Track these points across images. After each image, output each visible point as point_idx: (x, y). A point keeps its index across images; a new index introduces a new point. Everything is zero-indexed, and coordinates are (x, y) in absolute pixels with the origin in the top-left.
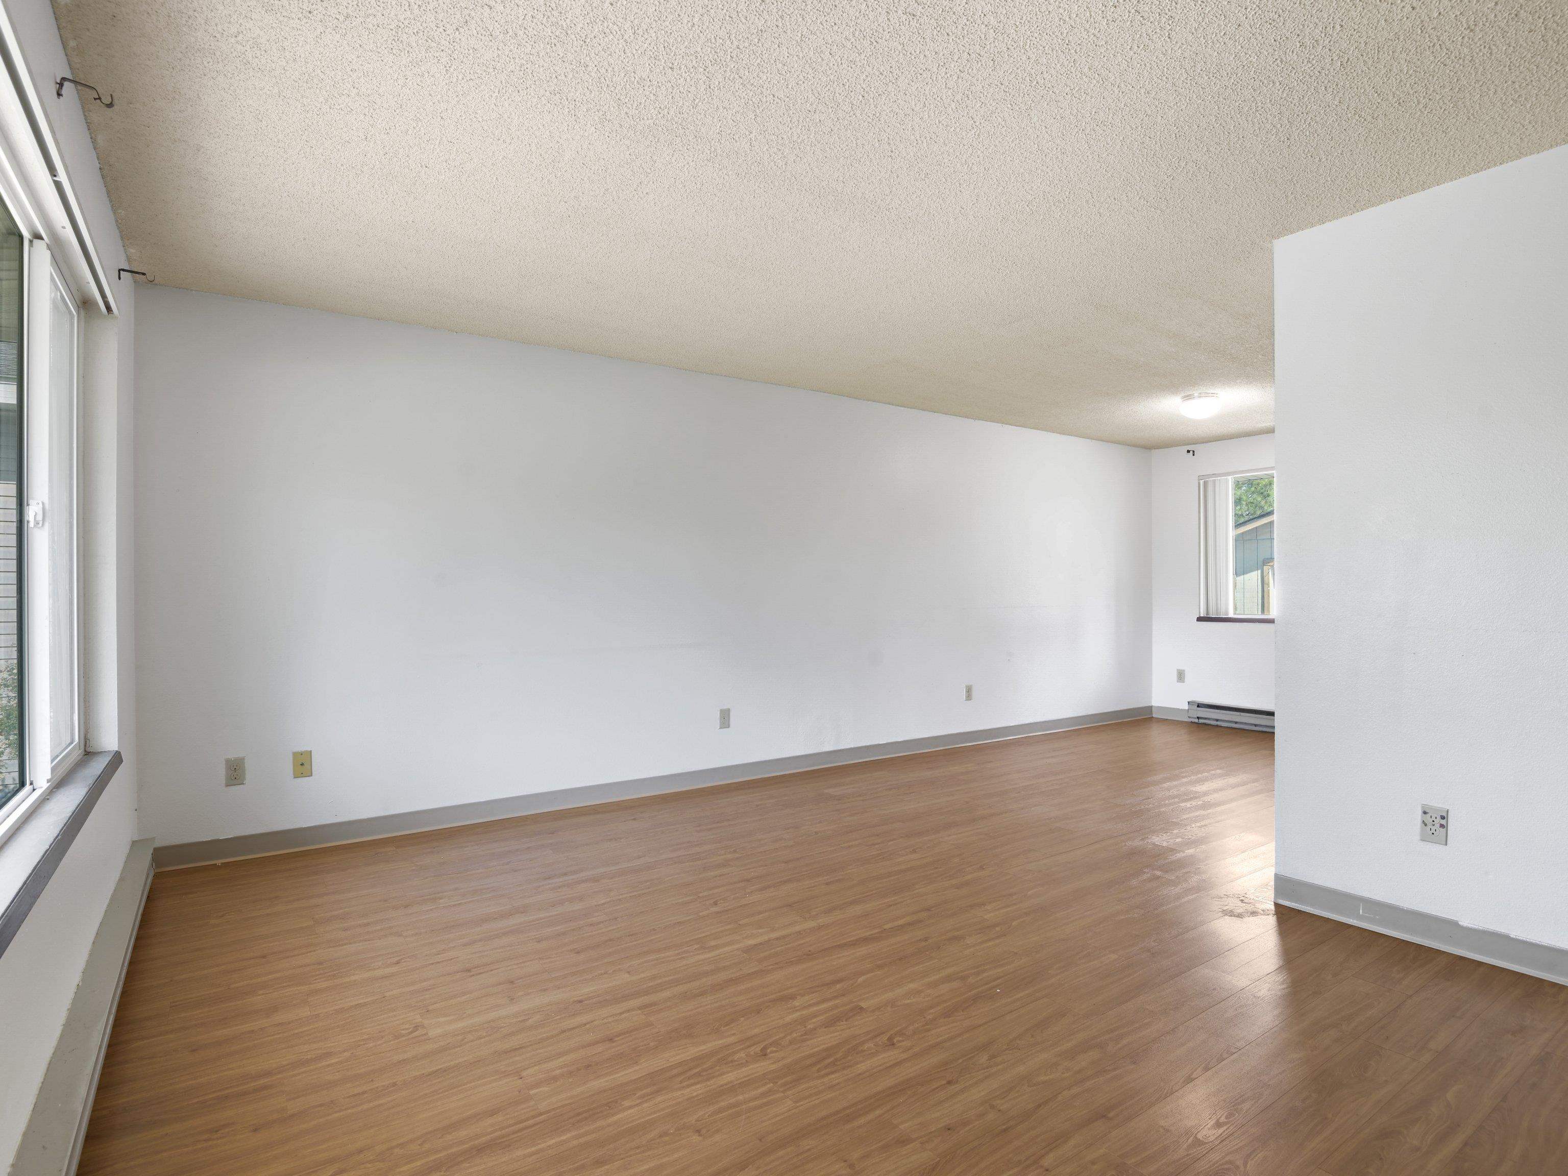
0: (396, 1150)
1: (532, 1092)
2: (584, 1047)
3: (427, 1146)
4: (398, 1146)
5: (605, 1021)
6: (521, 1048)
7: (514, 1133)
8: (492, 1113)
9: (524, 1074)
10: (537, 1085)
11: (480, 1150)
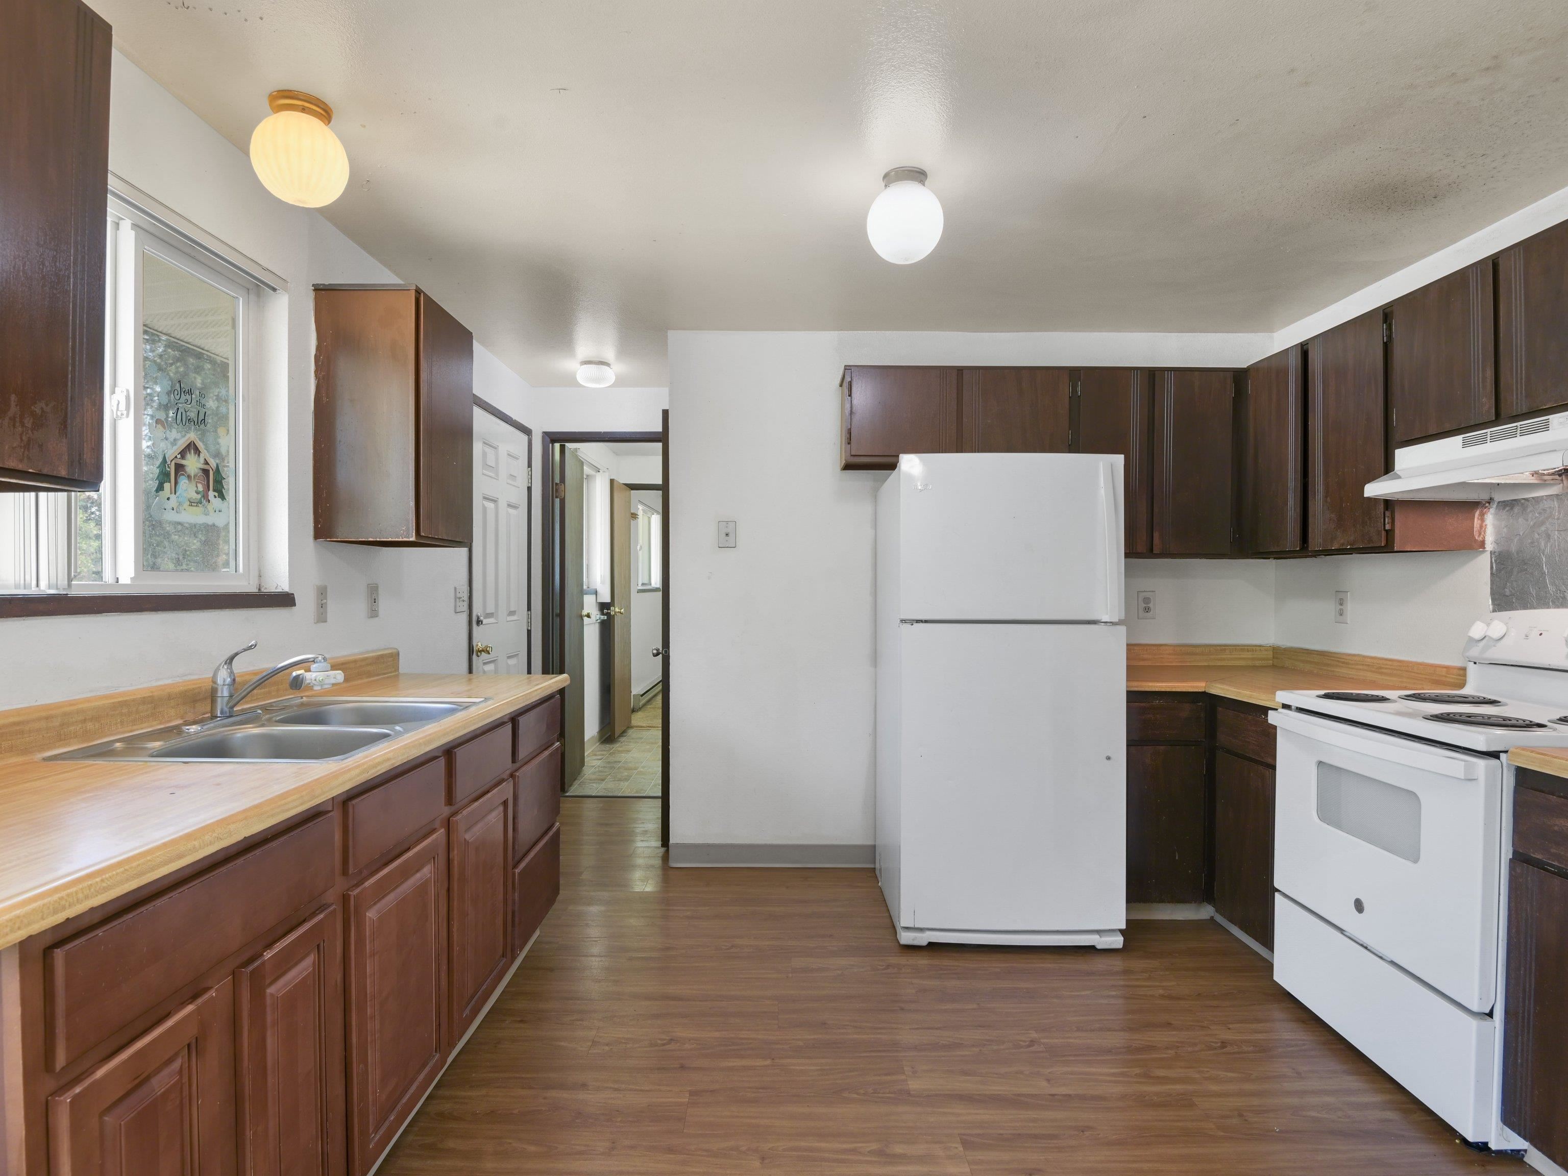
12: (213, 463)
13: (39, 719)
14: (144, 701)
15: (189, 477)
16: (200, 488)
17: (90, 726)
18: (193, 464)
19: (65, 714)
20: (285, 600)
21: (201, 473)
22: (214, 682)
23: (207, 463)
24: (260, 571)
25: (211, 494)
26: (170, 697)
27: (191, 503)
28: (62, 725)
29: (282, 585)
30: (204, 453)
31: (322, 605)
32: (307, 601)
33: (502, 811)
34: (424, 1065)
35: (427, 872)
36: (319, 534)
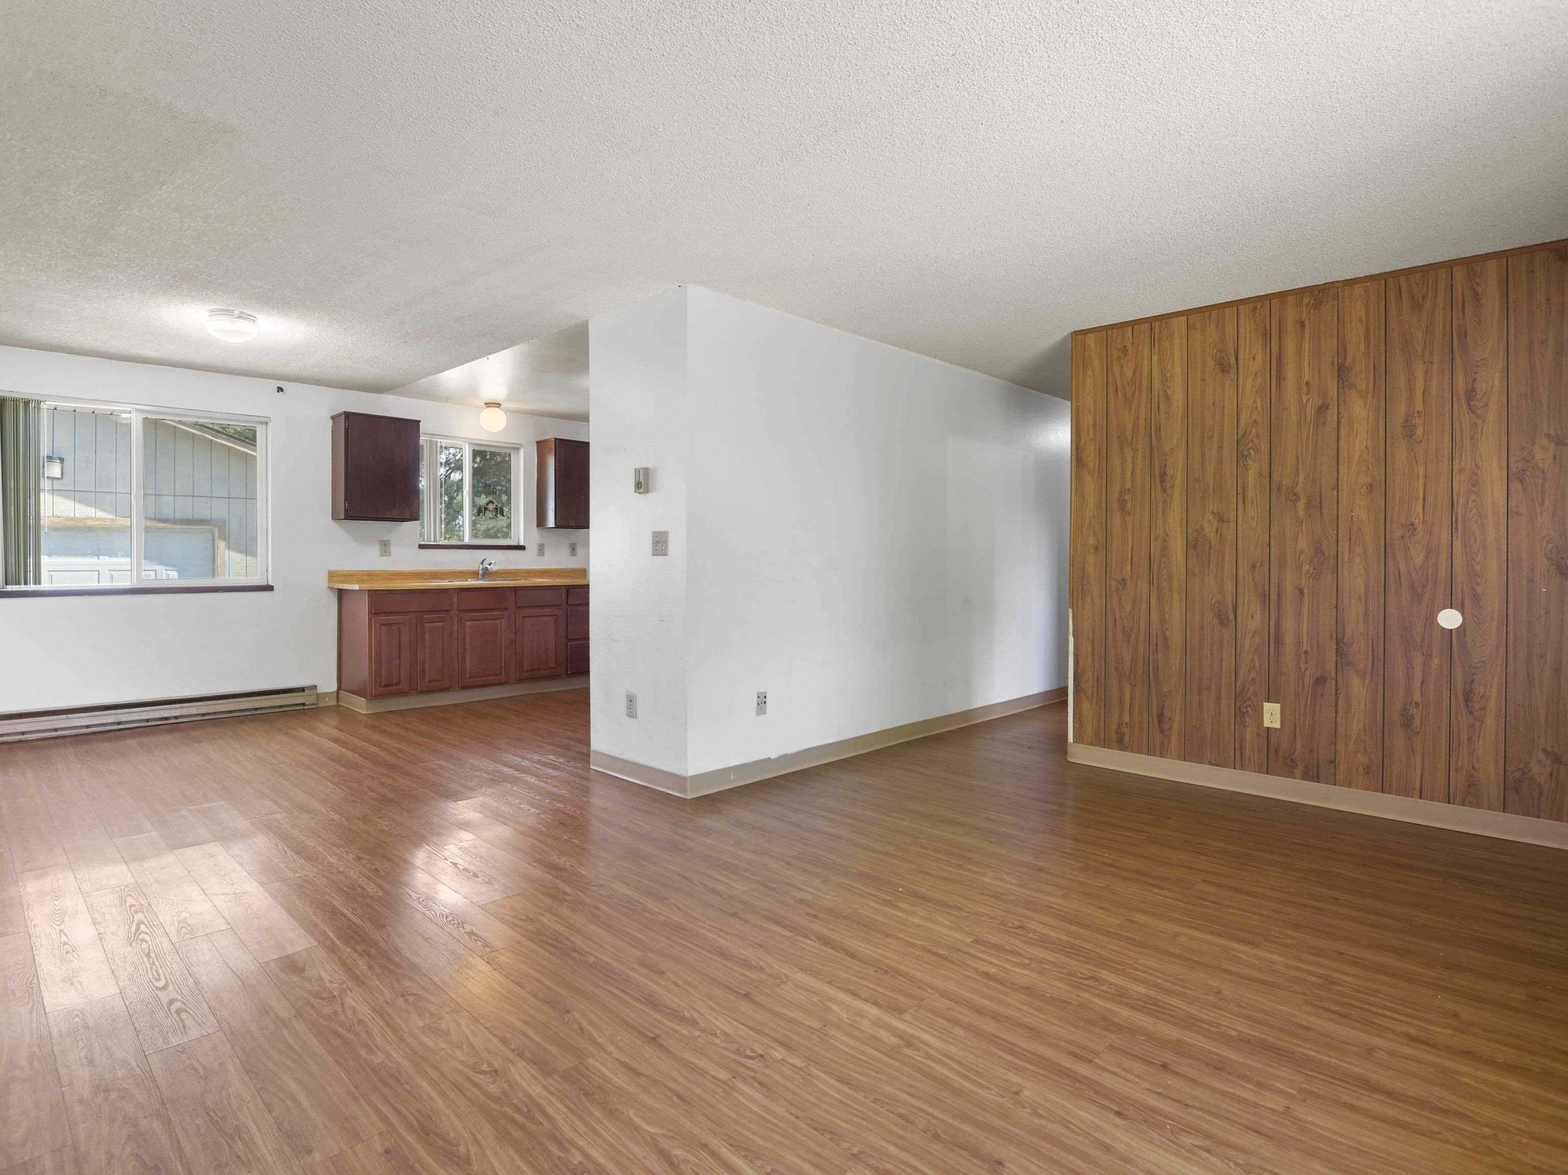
0: (1470, 1146)
1: (1295, 1092)
2: (1194, 1081)
3: (1436, 1128)
4: (1465, 1148)
5: (1137, 1080)
6: (1248, 1128)
7: (1347, 1082)
8: (1351, 1107)
9: (1281, 1109)
10: (1280, 1092)
11: (1389, 1094)
12: (499, 506)
13: (429, 572)
14: (459, 572)
15: (489, 511)
16: (495, 513)
17: (443, 576)
18: (491, 507)
19: (436, 572)
20: (522, 548)
21: (494, 509)
22: (478, 569)
23: (497, 505)
24: (518, 539)
25: (499, 515)
26: (469, 572)
27: (490, 518)
28: (435, 575)
29: (522, 543)
30: (496, 503)
31: (541, 550)
32: (532, 549)
33: (553, 618)
34: (496, 675)
35: (498, 621)
36: (538, 526)
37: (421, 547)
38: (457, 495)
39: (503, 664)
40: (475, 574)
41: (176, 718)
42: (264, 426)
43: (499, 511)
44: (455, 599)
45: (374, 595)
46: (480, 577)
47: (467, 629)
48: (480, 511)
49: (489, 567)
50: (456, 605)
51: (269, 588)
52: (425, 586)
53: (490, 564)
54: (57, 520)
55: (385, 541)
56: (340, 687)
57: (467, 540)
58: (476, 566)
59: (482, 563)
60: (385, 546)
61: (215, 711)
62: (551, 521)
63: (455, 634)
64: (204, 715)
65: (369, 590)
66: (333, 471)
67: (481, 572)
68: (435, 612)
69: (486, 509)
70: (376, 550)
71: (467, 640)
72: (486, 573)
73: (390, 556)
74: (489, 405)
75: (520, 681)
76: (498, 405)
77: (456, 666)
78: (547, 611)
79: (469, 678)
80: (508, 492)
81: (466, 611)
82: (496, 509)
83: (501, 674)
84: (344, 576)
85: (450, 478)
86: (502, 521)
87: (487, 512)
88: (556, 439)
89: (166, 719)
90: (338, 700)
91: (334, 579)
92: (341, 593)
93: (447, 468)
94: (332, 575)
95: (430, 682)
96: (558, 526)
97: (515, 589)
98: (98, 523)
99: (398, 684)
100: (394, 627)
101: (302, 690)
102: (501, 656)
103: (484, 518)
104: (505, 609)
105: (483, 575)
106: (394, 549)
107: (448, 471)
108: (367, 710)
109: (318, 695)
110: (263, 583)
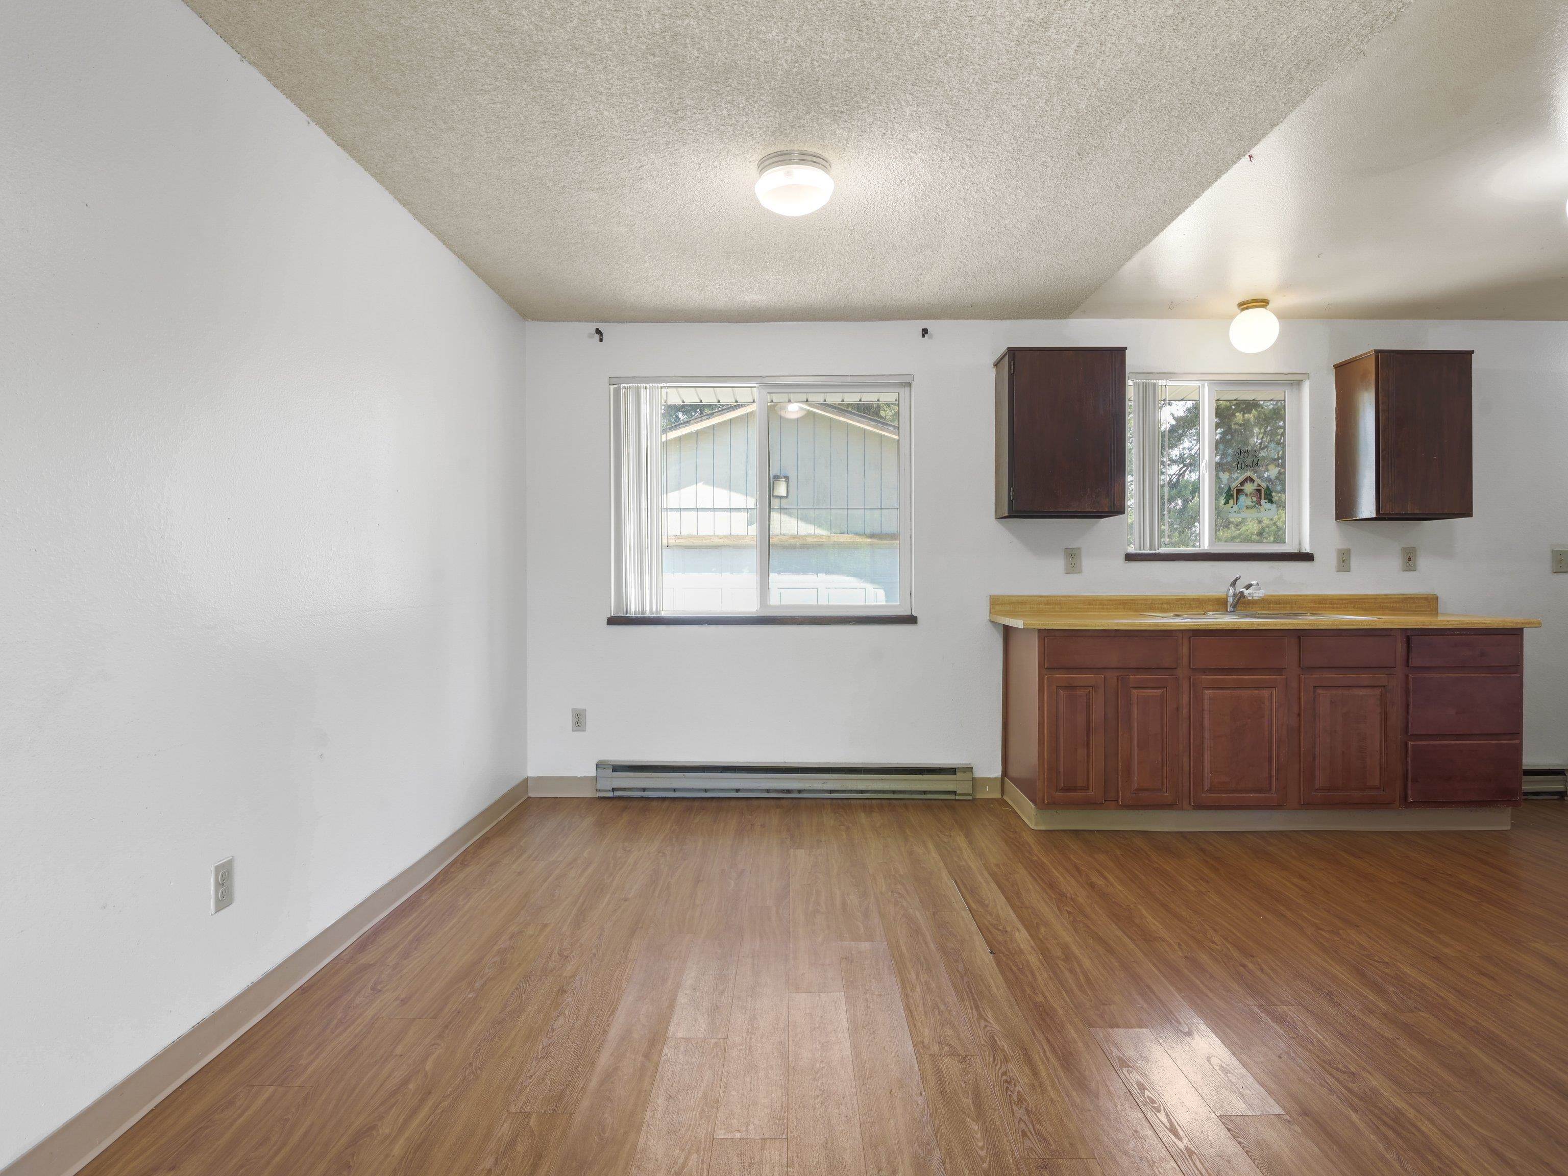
12: (1264, 485)
13: (1142, 600)
14: (1194, 600)
15: (1246, 495)
16: (1254, 499)
17: (1165, 606)
18: (1249, 488)
19: (1153, 600)
20: (1308, 557)
21: (1255, 491)
22: (1227, 596)
23: (1259, 485)
24: (1300, 541)
25: (1263, 501)
26: (1209, 600)
27: (1248, 508)
28: (1152, 603)
29: (1307, 548)
30: (1257, 481)
31: (1344, 561)
32: (1326, 559)
33: (1377, 692)
34: (1260, 790)
35: (1265, 693)
36: (1339, 516)
37: (1130, 557)
38: (1193, 498)
39: (1274, 773)
40: (1220, 604)
41: (799, 791)
42: (907, 389)
43: (1266, 495)
44: (1185, 650)
45: (1046, 635)
46: (1230, 608)
47: (1207, 705)
48: (1231, 494)
49: (1246, 592)
50: (1185, 660)
51: (911, 620)
52: (1131, 625)
53: (1249, 587)
54: (784, 538)
55: (1073, 549)
56: (1005, 773)
57: (1205, 545)
58: (1222, 590)
59: (1234, 584)
60: (1073, 558)
61: (844, 788)
62: (1367, 506)
63: (1185, 711)
64: (831, 792)
65: (1039, 630)
66: (996, 444)
67: (1231, 600)
68: (1147, 669)
69: (1239, 491)
70: (1058, 564)
71: (1207, 723)
72: (1241, 603)
73: (1080, 572)
74: (1244, 305)
75: (1307, 805)
76: (1263, 303)
77: (1186, 768)
78: (1365, 677)
79: (1210, 790)
80: (1280, 462)
81: (1205, 671)
82: (1259, 491)
83: (1270, 789)
84: (1012, 603)
85: (1183, 477)
86: (1267, 511)
87: (1242, 498)
88: (1377, 352)
89: (788, 791)
90: (1003, 792)
91: (997, 608)
92: (1007, 632)
93: (1181, 466)
94: (996, 603)
95: (1139, 790)
96: (1381, 516)
97: (1300, 635)
98: (815, 540)
99: (1086, 788)
100: (1080, 692)
101: (952, 771)
102: (1270, 758)
103: (1236, 507)
104: (1279, 671)
105: (1235, 606)
106: (1086, 563)
107: (1181, 469)
108: (1036, 824)
109: (974, 780)
110: (904, 612)
